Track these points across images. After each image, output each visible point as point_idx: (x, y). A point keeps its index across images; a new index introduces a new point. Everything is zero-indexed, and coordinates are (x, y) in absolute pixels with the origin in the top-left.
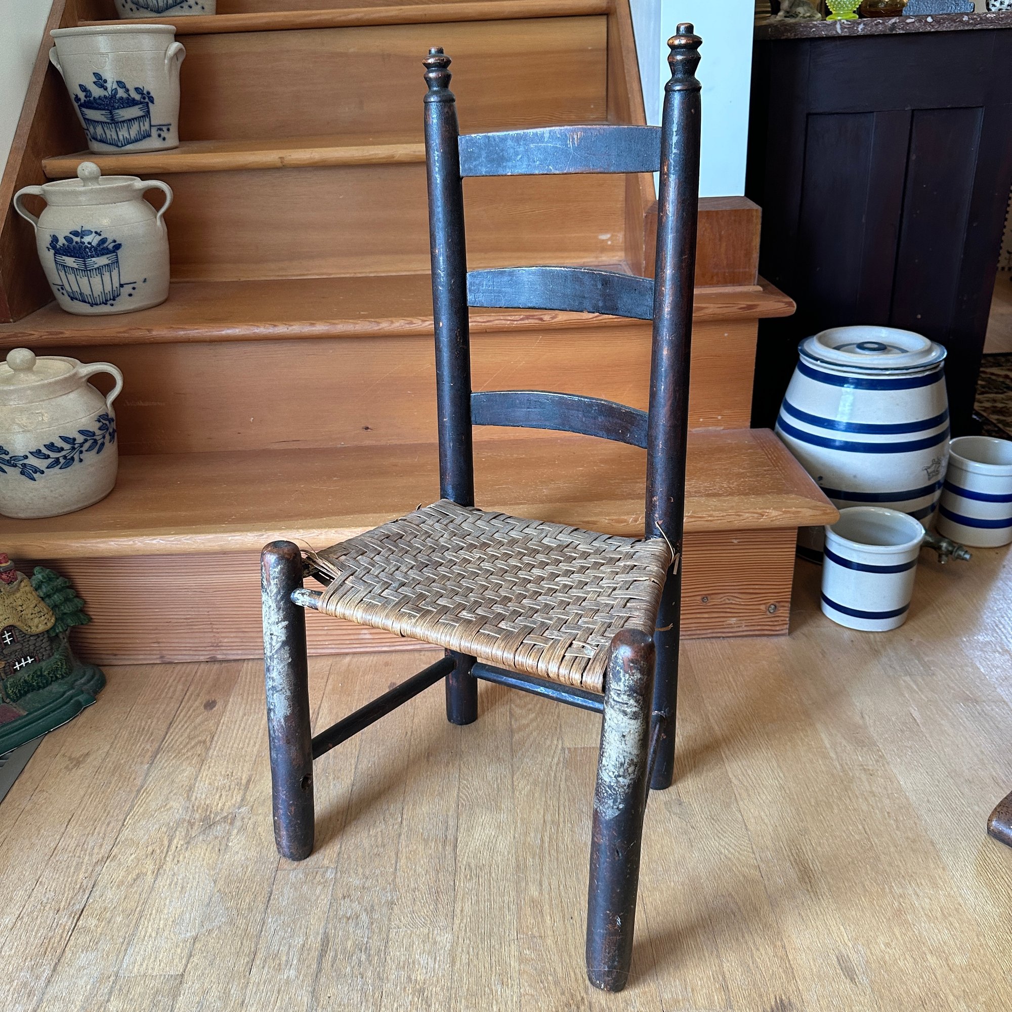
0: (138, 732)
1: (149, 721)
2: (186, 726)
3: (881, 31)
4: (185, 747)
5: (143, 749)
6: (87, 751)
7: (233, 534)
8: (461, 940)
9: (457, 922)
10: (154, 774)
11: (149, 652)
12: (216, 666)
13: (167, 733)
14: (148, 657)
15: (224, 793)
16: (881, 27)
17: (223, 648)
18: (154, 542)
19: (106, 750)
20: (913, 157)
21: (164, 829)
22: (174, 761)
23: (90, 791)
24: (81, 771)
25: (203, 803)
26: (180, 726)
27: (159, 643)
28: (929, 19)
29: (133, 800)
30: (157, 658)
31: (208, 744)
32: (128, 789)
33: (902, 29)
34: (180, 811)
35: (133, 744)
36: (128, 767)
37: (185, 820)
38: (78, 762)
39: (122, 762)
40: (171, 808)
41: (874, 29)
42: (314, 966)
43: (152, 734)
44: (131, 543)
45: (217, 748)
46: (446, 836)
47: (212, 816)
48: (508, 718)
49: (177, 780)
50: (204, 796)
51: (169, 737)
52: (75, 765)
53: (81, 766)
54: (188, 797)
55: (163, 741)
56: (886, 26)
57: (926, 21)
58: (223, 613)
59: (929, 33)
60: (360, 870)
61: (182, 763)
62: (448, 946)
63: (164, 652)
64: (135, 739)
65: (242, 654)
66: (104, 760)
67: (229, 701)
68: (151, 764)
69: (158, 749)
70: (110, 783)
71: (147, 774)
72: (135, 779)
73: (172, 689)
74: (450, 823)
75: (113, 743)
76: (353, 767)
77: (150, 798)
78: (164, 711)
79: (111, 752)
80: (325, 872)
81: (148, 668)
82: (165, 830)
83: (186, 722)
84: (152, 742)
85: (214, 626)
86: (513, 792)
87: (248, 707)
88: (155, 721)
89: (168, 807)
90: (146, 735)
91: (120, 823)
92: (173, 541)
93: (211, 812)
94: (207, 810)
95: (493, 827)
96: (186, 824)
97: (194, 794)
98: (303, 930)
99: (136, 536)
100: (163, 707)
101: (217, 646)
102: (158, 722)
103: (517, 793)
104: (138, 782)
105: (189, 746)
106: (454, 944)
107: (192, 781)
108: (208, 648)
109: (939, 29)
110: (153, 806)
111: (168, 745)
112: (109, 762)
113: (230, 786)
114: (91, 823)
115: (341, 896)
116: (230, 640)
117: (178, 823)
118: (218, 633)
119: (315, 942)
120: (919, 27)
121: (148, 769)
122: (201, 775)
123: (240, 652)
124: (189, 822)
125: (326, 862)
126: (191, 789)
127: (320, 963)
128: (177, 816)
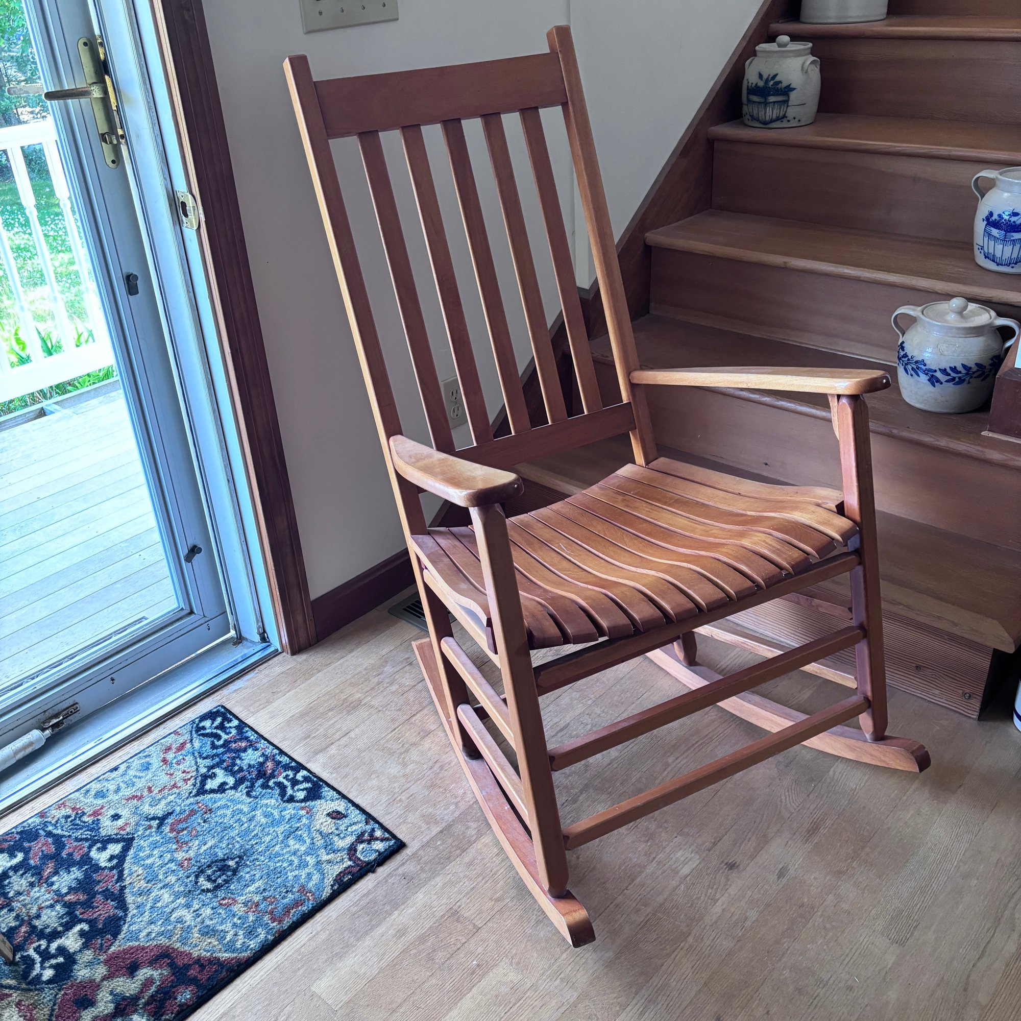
8: (620, 758)
9: (626, 751)
42: (554, 733)
60: (604, 708)
62: (613, 757)
80: (589, 700)
98: (561, 717)
106: (616, 758)
115: (587, 713)
119: (562, 724)
125: (592, 696)
127: (557, 733)
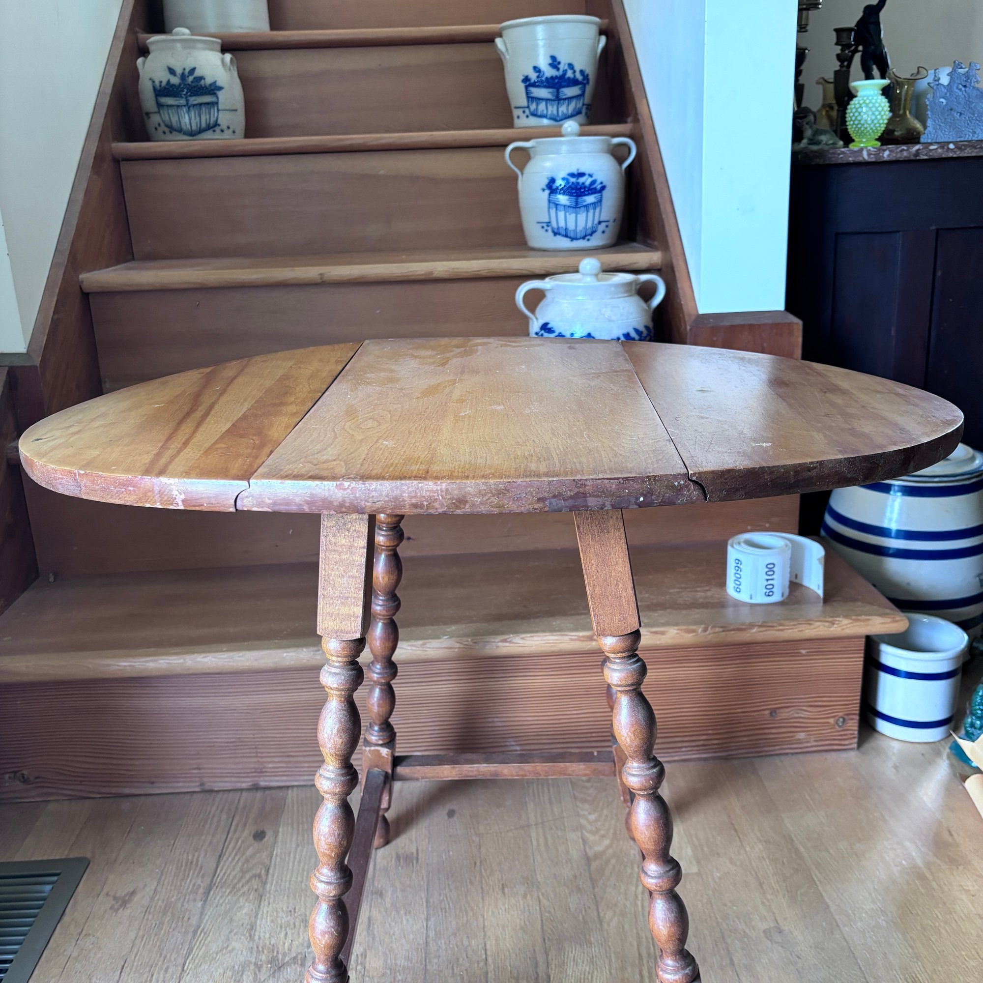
0: (186, 865)
1: (197, 854)
2: (237, 859)
3: (906, 157)
4: (239, 881)
5: (194, 885)
6: (132, 890)
7: (288, 650)
10: (209, 913)
11: (189, 780)
12: (259, 794)
13: (217, 867)
14: (187, 784)
15: (289, 932)
16: (905, 154)
17: (267, 774)
18: (206, 660)
19: (153, 887)
20: (939, 273)
21: (229, 973)
22: (229, 897)
23: (141, 933)
24: (129, 911)
25: (268, 943)
26: (230, 859)
27: (199, 769)
28: (951, 146)
29: (190, 942)
30: (196, 786)
31: (264, 878)
32: (183, 930)
33: (926, 155)
34: (244, 953)
35: (182, 880)
36: (179, 905)
37: (250, 962)
38: (124, 902)
39: (173, 900)
40: (233, 949)
41: (899, 155)
43: (201, 868)
44: (181, 661)
45: (274, 882)
46: (537, 973)
47: (280, 957)
48: (582, 846)
49: (235, 918)
50: (267, 936)
51: (221, 870)
52: (121, 906)
53: (128, 905)
54: (250, 936)
55: (214, 875)
56: (910, 152)
57: (948, 148)
58: (269, 735)
59: (952, 158)
61: (238, 899)
63: (205, 779)
64: (184, 875)
65: (286, 781)
66: (152, 898)
67: (279, 831)
68: (205, 901)
69: (210, 885)
70: (163, 924)
71: (202, 913)
72: (189, 919)
73: (216, 819)
74: (538, 959)
75: (160, 878)
76: (424, 900)
77: (209, 939)
78: (211, 843)
79: (159, 889)
81: (187, 797)
82: (231, 974)
83: (236, 855)
84: (203, 877)
85: (259, 751)
86: (601, 924)
87: (300, 837)
88: (203, 854)
89: (230, 948)
90: (195, 869)
91: (180, 968)
92: (225, 658)
93: (278, 953)
94: (273, 951)
95: (585, 962)
96: (252, 967)
97: (257, 934)
99: (187, 653)
100: (209, 838)
101: (260, 772)
102: (206, 855)
103: (605, 926)
104: (194, 921)
105: (244, 881)
107: (253, 919)
108: (251, 775)
109: (961, 155)
110: (214, 947)
111: (221, 879)
112: (158, 900)
113: (294, 924)
114: (148, 969)
116: (275, 765)
117: (244, 966)
118: (262, 757)
120: (941, 153)
121: (203, 907)
122: (261, 913)
123: (284, 778)
124: (256, 964)
126: (252, 927)
128: (242, 959)
